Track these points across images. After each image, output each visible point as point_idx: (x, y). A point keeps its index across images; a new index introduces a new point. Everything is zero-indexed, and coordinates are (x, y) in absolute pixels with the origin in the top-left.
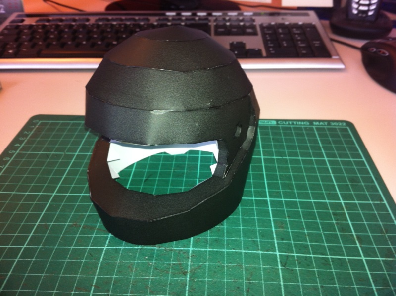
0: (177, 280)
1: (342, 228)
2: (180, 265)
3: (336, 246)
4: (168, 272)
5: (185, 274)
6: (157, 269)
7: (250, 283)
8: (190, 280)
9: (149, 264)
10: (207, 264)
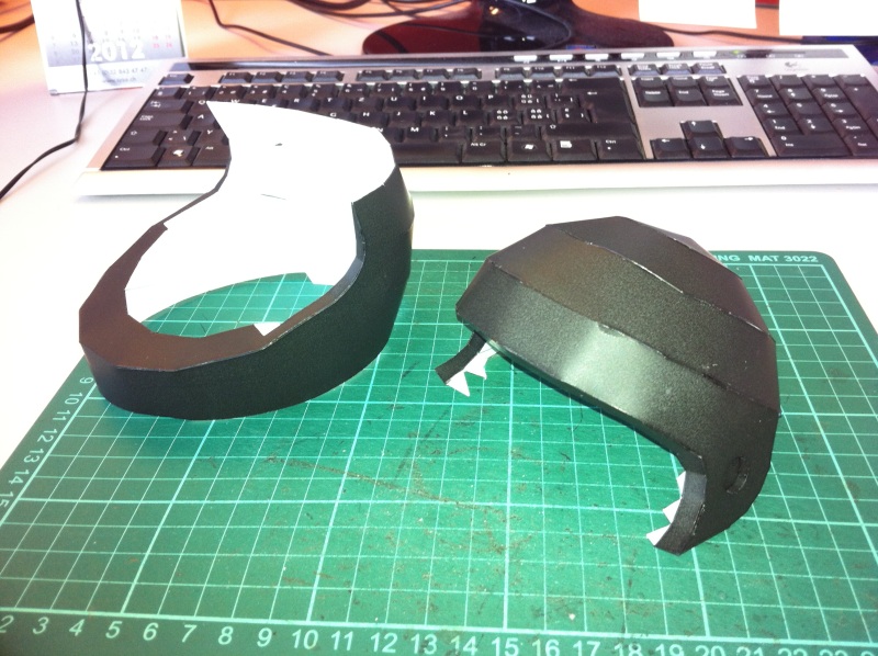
0: (484, 563)
1: (817, 466)
2: (490, 534)
3: (805, 500)
4: (465, 548)
5: (500, 550)
6: (443, 541)
7: (633, 570)
8: (510, 564)
9: (427, 534)
10: (544, 532)
